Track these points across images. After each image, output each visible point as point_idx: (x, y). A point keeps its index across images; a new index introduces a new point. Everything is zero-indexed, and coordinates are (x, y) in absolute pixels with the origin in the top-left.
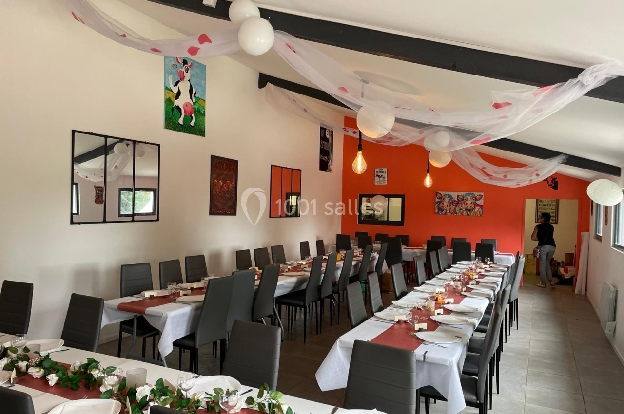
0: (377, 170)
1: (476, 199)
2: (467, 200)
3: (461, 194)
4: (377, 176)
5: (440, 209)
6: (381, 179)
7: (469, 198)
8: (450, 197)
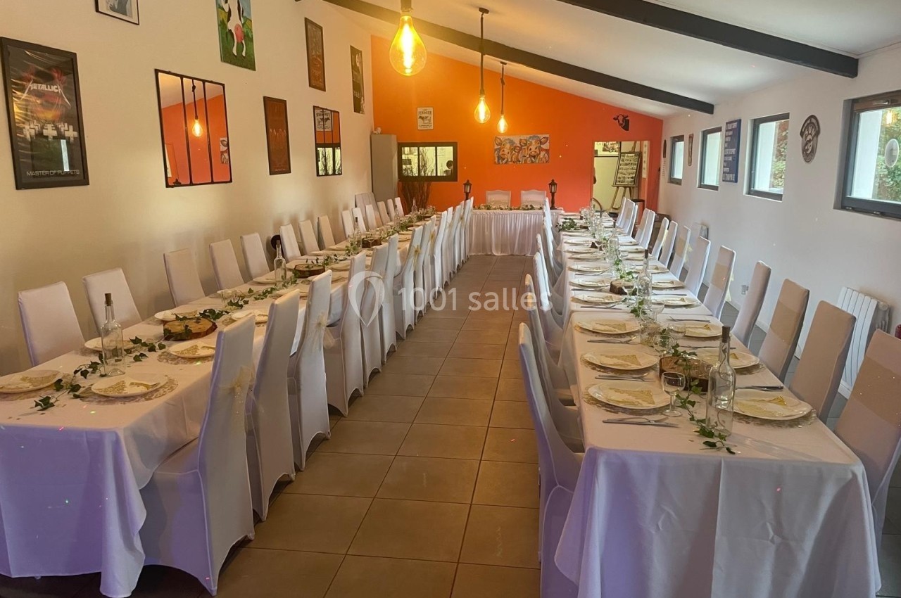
0: (420, 110)
1: (541, 142)
2: (531, 144)
3: (524, 137)
4: (421, 117)
5: (500, 158)
6: (425, 121)
7: (533, 142)
8: (511, 142)
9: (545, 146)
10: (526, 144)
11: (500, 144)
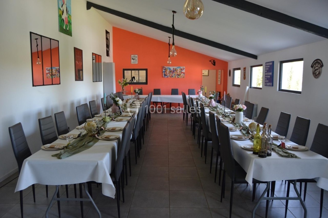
0: (132, 56)
1: (181, 70)
2: (177, 70)
3: (175, 67)
4: (132, 59)
5: (165, 75)
6: (134, 61)
7: (179, 69)
8: (170, 69)
9: (184, 71)
10: (175, 70)
11: (165, 70)
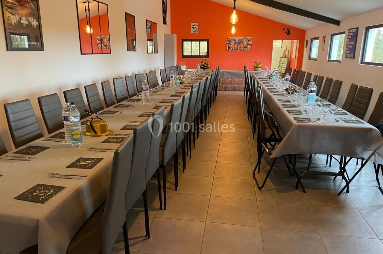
0: (192, 24)
1: (248, 41)
2: (244, 42)
3: (240, 38)
4: (192, 28)
5: (229, 48)
6: (195, 30)
7: (245, 40)
8: (235, 40)
9: (251, 43)
10: (241, 42)
11: (229, 41)
